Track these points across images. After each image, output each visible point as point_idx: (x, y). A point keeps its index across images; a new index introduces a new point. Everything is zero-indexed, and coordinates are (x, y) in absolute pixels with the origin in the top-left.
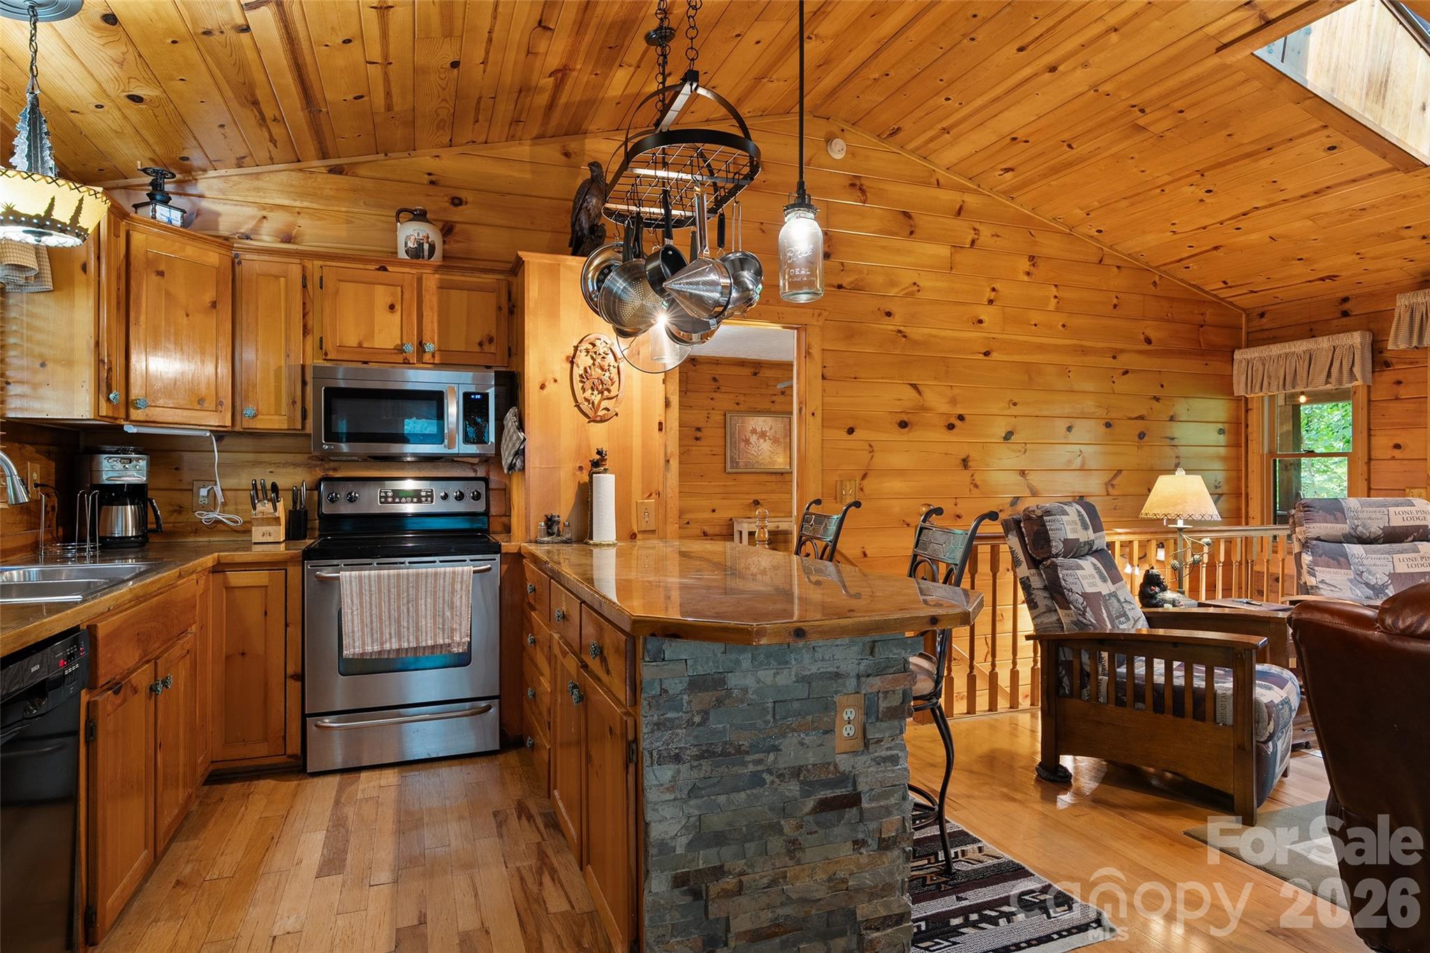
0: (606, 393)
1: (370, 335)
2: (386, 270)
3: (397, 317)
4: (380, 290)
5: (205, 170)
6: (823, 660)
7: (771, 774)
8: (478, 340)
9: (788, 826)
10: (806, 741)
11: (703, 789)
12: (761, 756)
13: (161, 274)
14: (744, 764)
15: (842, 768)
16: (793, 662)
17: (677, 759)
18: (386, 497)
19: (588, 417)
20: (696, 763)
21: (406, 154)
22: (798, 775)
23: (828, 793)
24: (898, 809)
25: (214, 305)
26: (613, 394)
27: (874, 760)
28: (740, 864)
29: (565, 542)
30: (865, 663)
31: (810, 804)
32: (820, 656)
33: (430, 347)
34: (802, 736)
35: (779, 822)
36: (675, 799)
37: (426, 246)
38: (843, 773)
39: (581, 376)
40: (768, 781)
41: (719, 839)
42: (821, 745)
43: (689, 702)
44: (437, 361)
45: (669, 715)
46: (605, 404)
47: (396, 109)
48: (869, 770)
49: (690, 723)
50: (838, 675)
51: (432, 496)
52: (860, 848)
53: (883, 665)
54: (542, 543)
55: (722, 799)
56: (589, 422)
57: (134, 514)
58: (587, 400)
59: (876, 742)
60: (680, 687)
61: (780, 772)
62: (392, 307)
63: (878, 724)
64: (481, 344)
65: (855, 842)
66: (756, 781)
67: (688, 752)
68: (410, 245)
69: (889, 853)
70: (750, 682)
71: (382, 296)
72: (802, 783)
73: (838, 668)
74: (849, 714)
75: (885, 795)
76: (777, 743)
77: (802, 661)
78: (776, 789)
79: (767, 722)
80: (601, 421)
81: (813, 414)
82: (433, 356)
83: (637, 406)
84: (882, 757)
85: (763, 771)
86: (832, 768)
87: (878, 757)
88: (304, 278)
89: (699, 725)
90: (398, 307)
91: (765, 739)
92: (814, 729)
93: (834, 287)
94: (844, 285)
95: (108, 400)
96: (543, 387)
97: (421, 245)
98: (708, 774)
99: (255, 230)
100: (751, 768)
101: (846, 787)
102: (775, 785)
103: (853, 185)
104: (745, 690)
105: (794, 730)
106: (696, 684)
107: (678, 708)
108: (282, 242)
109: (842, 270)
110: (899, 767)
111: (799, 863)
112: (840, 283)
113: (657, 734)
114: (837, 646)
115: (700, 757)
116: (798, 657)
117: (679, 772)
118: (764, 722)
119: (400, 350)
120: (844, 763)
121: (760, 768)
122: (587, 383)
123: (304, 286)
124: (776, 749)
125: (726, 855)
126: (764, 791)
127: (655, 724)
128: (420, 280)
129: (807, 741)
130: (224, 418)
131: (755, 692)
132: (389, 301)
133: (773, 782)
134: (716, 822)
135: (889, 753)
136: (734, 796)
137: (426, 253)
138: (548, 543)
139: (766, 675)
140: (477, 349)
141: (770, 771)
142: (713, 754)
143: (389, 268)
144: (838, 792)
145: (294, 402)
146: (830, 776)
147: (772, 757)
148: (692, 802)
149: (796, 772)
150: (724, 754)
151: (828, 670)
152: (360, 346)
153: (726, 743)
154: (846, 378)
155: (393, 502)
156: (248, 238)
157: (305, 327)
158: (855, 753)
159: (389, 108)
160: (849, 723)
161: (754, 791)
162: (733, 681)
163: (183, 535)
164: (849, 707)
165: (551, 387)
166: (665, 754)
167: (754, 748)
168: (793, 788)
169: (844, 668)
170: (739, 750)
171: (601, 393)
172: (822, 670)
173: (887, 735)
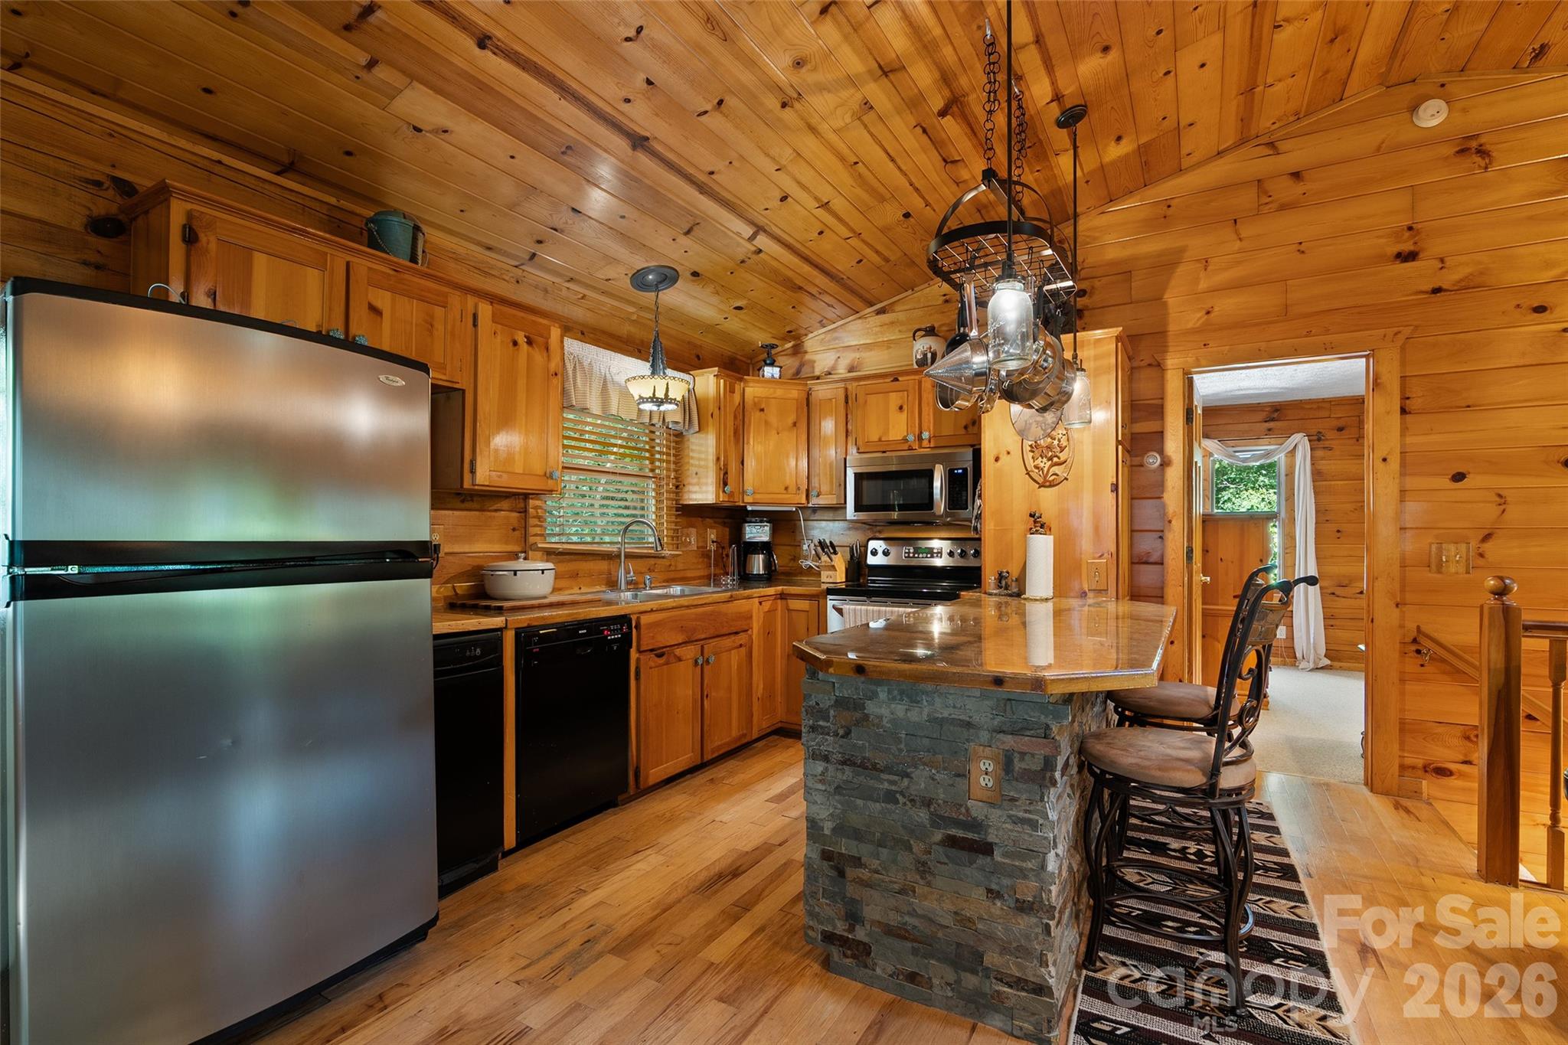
0: (1055, 459)
1: (886, 431)
2: (898, 380)
3: (904, 416)
4: (893, 395)
5: (806, 335)
6: (954, 707)
7: (904, 796)
8: (964, 424)
9: (918, 847)
10: (936, 777)
11: (845, 789)
12: (896, 778)
13: (762, 410)
14: (881, 781)
15: (974, 813)
16: (925, 703)
17: (826, 758)
18: (909, 553)
19: (1038, 483)
20: (840, 767)
21: (926, 285)
22: (929, 806)
23: (960, 833)
24: (1036, 876)
25: (795, 424)
26: (1062, 459)
27: (1010, 817)
28: (875, 864)
29: (1010, 595)
30: (999, 719)
31: (938, 836)
32: (951, 702)
33: (926, 435)
34: (933, 771)
35: (908, 841)
36: (825, 790)
37: (929, 355)
38: (975, 819)
39: (1031, 446)
40: (901, 802)
41: (857, 835)
42: (952, 785)
43: (835, 717)
44: (932, 446)
45: (821, 723)
46: (1055, 469)
47: (892, 258)
48: (1004, 826)
49: (836, 734)
50: (968, 725)
51: (941, 553)
52: (994, 898)
53: (1020, 725)
54: (991, 594)
55: (860, 802)
56: (1039, 487)
57: (763, 561)
58: (1036, 467)
59: (1010, 800)
60: (828, 703)
61: (912, 797)
62: (901, 408)
63: (1014, 782)
64: (966, 427)
65: (989, 891)
66: (890, 797)
67: (835, 756)
68: (919, 357)
69: (1026, 917)
70: (884, 711)
71: (895, 399)
72: (931, 814)
73: (970, 717)
74: (986, 765)
75: (1023, 857)
76: (909, 770)
77: (933, 705)
78: (907, 811)
79: (900, 750)
80: (1051, 486)
81: (1384, 460)
82: (930, 442)
83: (1088, 470)
84: (1019, 818)
85: (897, 792)
86: (963, 810)
87: (1013, 816)
88: (847, 397)
89: (842, 737)
90: (905, 407)
91: (898, 764)
92: (945, 769)
93: (1427, 292)
94: (1444, 287)
95: (724, 491)
96: (997, 459)
97: (925, 355)
98: (850, 779)
99: (834, 367)
100: (886, 785)
101: (979, 834)
102: (907, 808)
103: (1462, 152)
104: (881, 717)
105: (925, 764)
106: (841, 703)
107: (826, 719)
108: (849, 372)
109: (1442, 268)
110: (1039, 834)
111: (929, 884)
112: (1436, 286)
113: (812, 735)
114: (969, 696)
115: (844, 763)
116: (930, 699)
117: (826, 769)
118: (898, 749)
119: (905, 440)
120: (977, 810)
121: (893, 788)
122: (1036, 452)
123: (847, 402)
124: (908, 775)
125: (863, 850)
126: (896, 809)
127: (811, 727)
128: (920, 382)
129: (938, 777)
130: (801, 498)
131: (889, 721)
132: (899, 403)
133: (905, 804)
134: (855, 820)
135: (1027, 815)
136: (870, 803)
137: (929, 361)
138: (996, 594)
139: (900, 709)
140: (963, 432)
141: (902, 793)
142: (854, 764)
143: (900, 379)
144: (970, 835)
145: (840, 485)
146: (961, 817)
147: (906, 781)
148: (836, 797)
149: (927, 803)
150: (862, 766)
151: (960, 717)
152: (880, 440)
153: (864, 758)
154: (1451, 408)
155: (914, 557)
156: (830, 374)
157: (847, 431)
158: (992, 805)
159: (887, 260)
160: (986, 774)
161: (889, 806)
162: (871, 708)
163: (796, 575)
164: (987, 758)
165: (1004, 458)
166: (817, 752)
167: (888, 770)
168: (922, 815)
169: (976, 719)
170: (875, 767)
171: (1050, 459)
172: (953, 716)
173: (1024, 797)
